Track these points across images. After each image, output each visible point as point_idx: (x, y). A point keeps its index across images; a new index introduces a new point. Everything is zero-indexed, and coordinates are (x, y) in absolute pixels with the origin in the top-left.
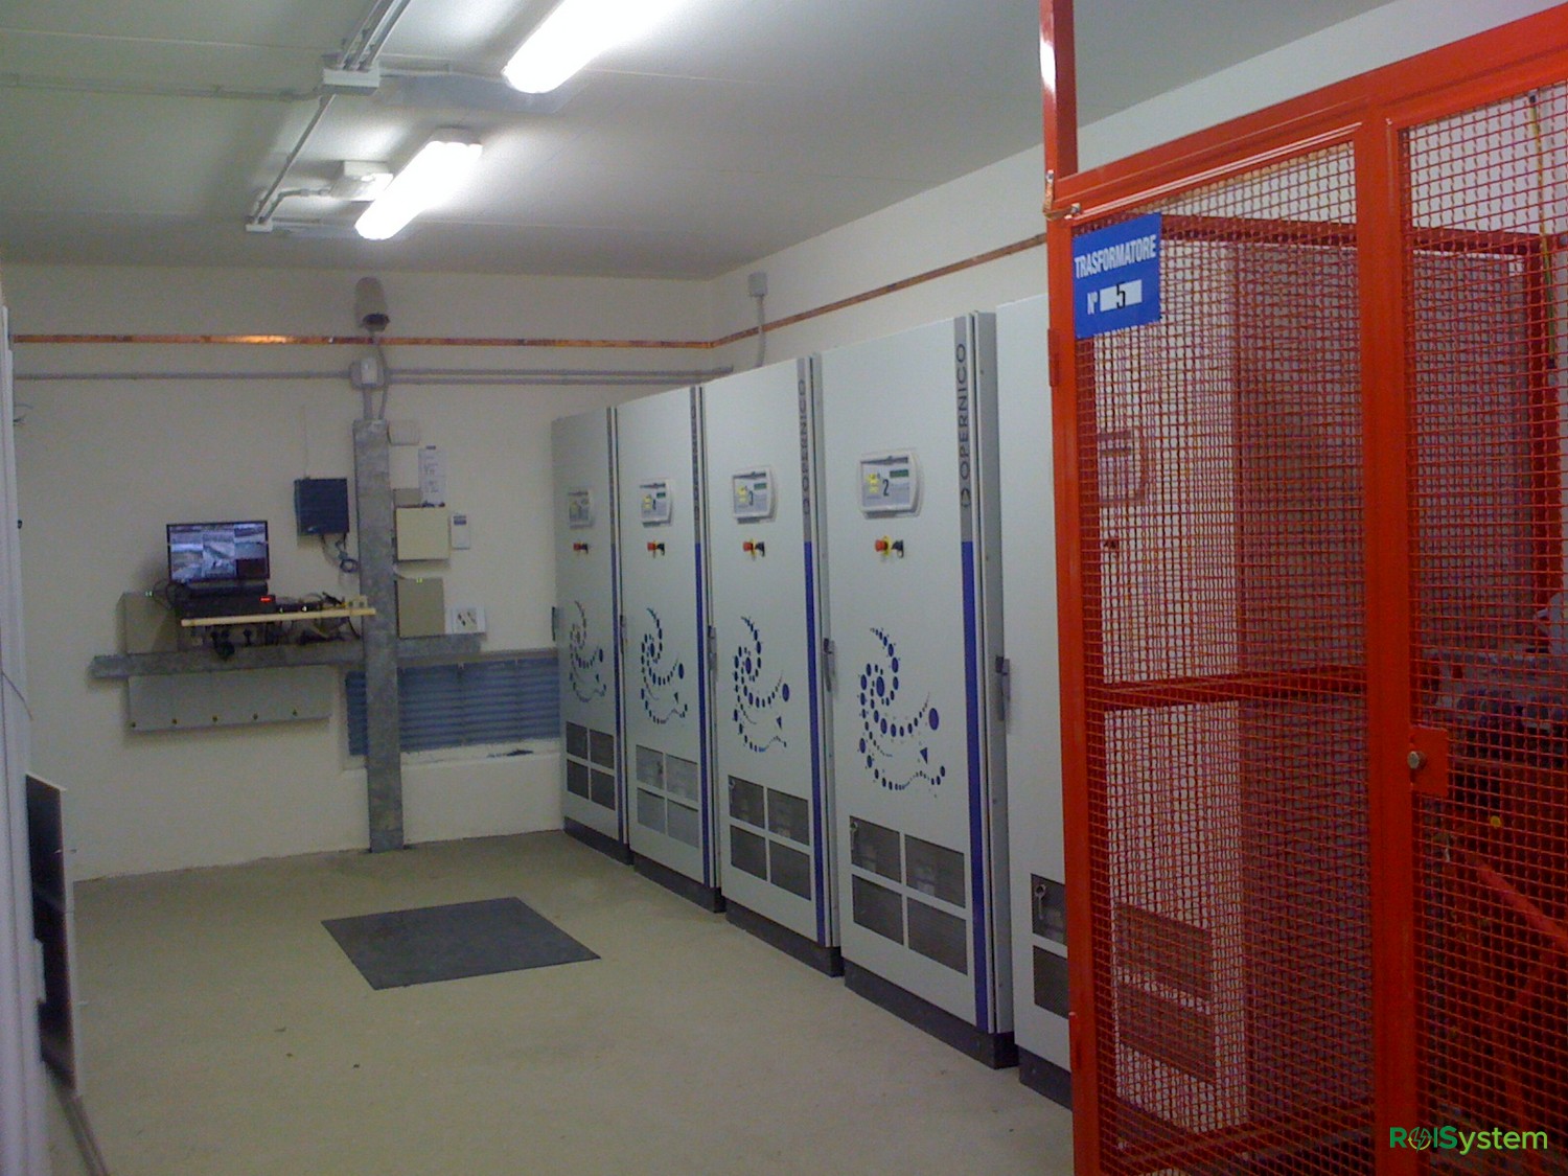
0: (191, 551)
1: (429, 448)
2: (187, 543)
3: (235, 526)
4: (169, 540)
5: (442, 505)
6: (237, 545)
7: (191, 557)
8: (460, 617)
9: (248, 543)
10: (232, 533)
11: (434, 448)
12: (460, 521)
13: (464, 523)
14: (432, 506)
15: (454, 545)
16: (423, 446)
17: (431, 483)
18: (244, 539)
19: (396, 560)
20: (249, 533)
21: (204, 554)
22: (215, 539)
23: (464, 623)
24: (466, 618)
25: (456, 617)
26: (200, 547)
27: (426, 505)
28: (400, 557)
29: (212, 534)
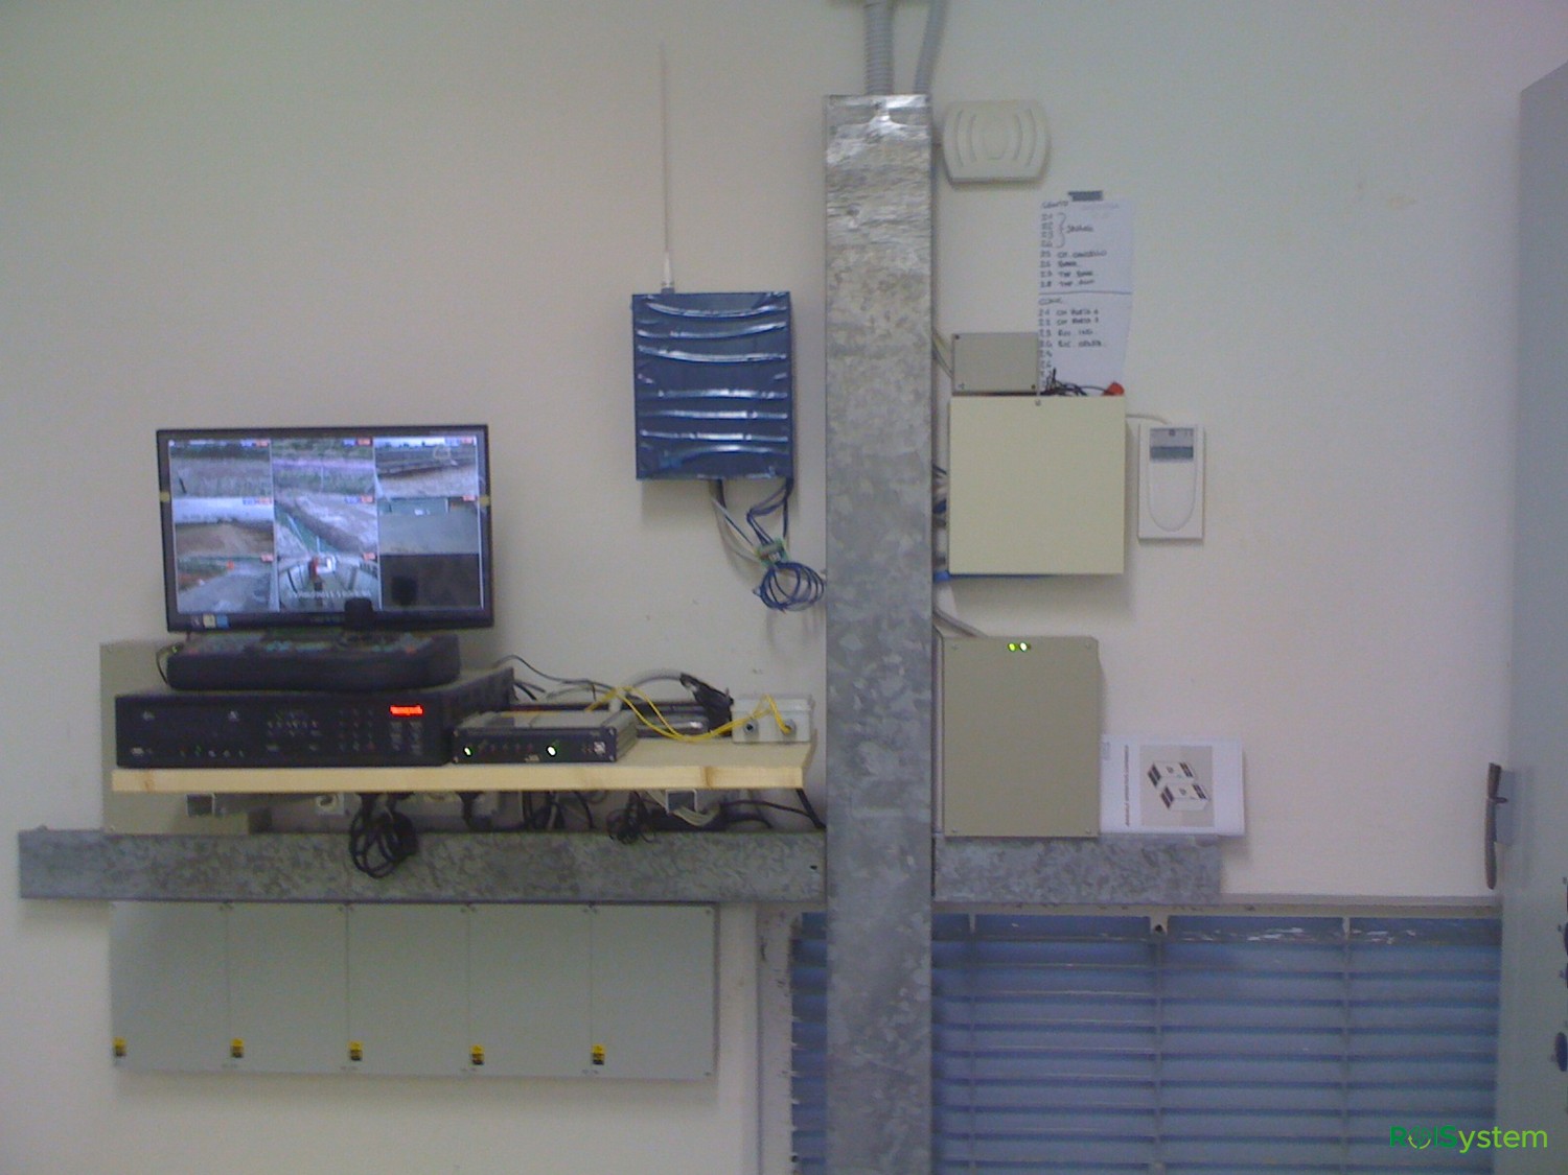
0: (235, 522)
1: (1078, 196)
2: (219, 494)
3: (379, 441)
4: (164, 482)
5: (1114, 390)
6: (387, 506)
7: (235, 541)
8: (1154, 776)
9: (419, 500)
10: (370, 466)
11: (1095, 196)
12: (1173, 448)
13: (1187, 453)
14: (1078, 390)
15: (1147, 529)
16: (1057, 187)
17: (1079, 316)
18: (409, 488)
19: (941, 575)
20: (423, 466)
21: (280, 533)
22: (313, 484)
23: (1167, 798)
24: (1174, 781)
25: (1138, 775)
26: (264, 509)
27: (1056, 389)
28: (956, 566)
29: (306, 464)
